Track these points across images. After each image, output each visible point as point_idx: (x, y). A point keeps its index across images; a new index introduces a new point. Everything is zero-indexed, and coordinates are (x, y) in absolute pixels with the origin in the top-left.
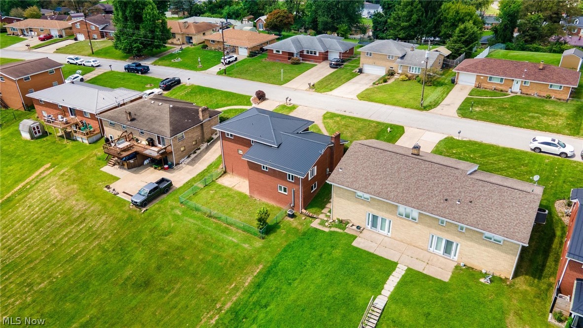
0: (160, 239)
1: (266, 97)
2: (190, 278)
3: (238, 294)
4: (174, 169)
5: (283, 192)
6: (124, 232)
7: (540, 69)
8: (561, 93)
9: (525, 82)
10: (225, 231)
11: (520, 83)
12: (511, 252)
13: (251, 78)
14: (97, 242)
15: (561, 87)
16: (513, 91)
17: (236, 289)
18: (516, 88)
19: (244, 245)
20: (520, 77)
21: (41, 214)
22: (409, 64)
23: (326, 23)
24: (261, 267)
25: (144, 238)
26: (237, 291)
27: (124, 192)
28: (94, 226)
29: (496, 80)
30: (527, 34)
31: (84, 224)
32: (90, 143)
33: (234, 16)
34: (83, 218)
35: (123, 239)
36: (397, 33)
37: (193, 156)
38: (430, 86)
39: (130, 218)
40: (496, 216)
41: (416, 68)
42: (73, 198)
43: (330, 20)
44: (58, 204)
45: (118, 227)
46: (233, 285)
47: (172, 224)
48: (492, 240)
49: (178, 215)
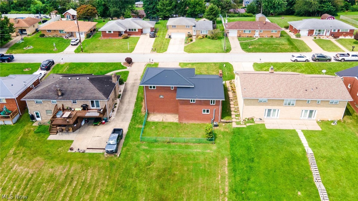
0: (147, 169)
1: (133, 61)
2: (189, 184)
3: (226, 180)
4: (110, 122)
5: (206, 113)
6: (115, 175)
7: (264, 24)
8: (277, 34)
9: (261, 31)
10: (187, 147)
11: (258, 32)
12: (342, 106)
13: (105, 51)
14: (98, 190)
15: (276, 31)
16: (256, 36)
17: (223, 178)
18: (257, 34)
19: (207, 151)
20: (258, 29)
21: (24, 190)
22: (200, 29)
23: (116, 12)
24: (226, 159)
25: (134, 173)
26: (224, 178)
27: (88, 149)
28: (86, 179)
29: (247, 32)
30: (227, 9)
31: (76, 182)
32: (14, 124)
33: (42, 12)
34: (70, 178)
35: (118, 180)
36: (164, 14)
37: (116, 109)
38: (217, 39)
39: (112, 164)
40: (332, 91)
41: (205, 31)
42: (46, 167)
43: (118, 10)
44: (35, 176)
45: (107, 173)
46: (220, 176)
47: (148, 156)
48: (334, 103)
49: (147, 149)
